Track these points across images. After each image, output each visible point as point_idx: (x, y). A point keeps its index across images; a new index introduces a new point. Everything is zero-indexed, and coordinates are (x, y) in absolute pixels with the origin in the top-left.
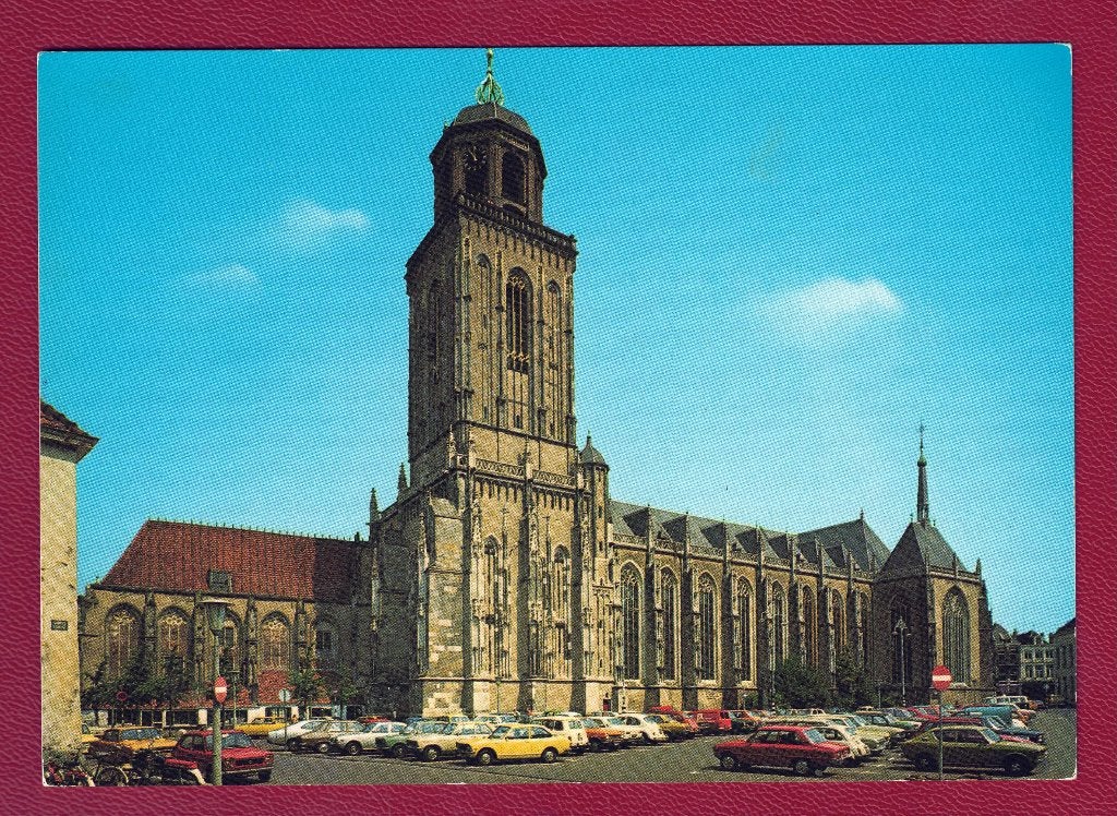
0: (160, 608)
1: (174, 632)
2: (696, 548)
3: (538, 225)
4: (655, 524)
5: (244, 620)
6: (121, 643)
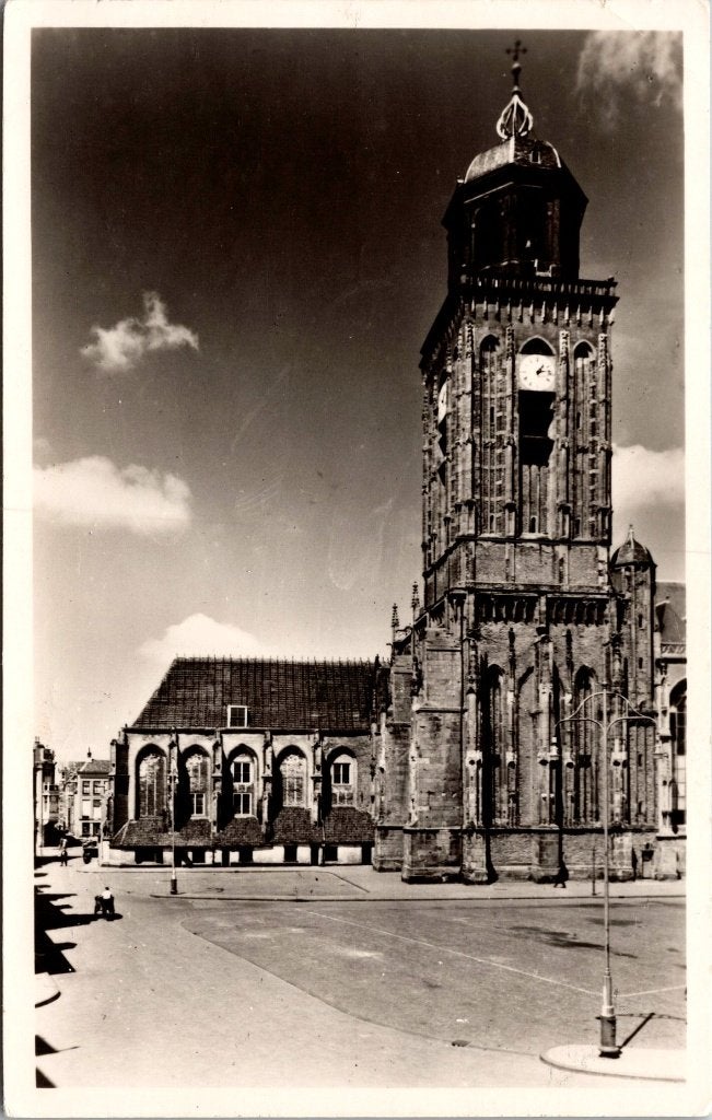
0: (183, 748)
1: (195, 771)
5: (260, 755)
6: (149, 782)
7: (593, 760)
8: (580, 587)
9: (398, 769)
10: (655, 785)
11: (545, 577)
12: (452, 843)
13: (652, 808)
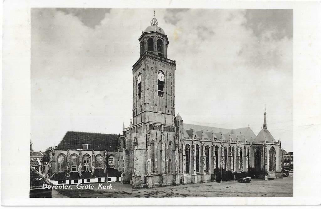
0: (71, 154)
1: (74, 160)
2: (205, 139)
3: (166, 58)
4: (194, 134)
5: (91, 156)
6: (61, 163)
7: (171, 160)
8: (169, 124)
9: (127, 161)
10: (183, 165)
11: (162, 121)
12: (144, 179)
13: (182, 170)
